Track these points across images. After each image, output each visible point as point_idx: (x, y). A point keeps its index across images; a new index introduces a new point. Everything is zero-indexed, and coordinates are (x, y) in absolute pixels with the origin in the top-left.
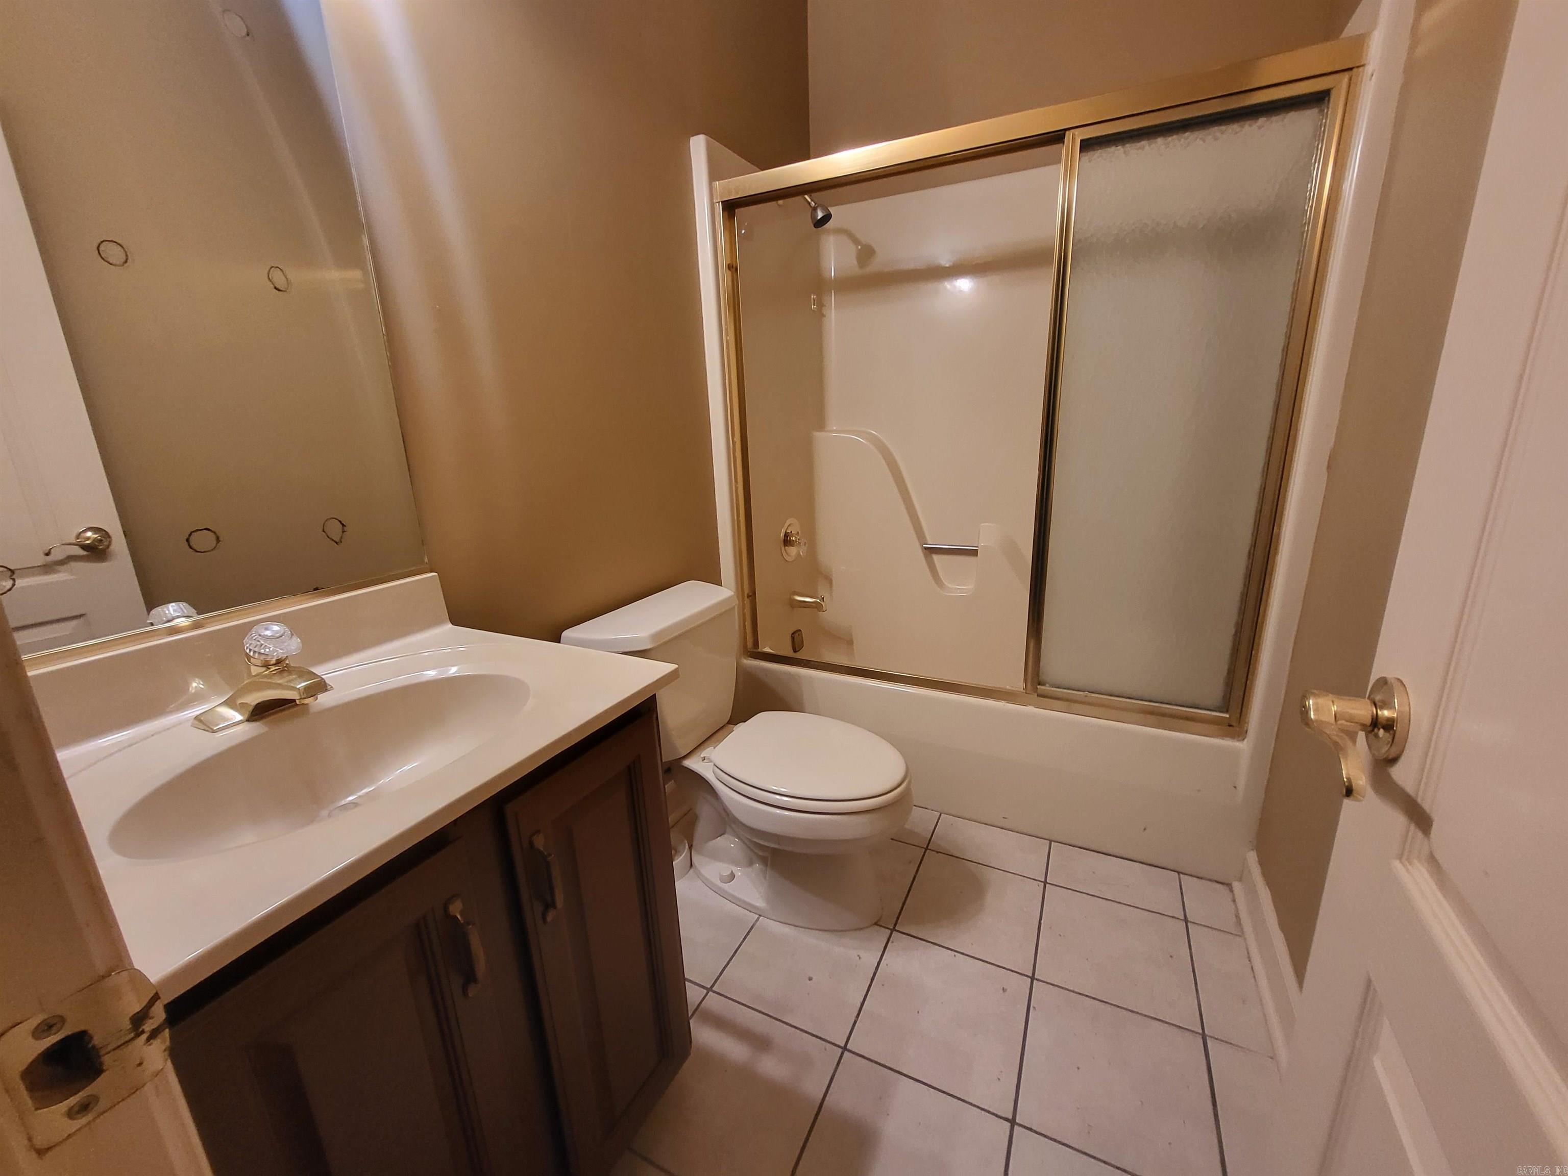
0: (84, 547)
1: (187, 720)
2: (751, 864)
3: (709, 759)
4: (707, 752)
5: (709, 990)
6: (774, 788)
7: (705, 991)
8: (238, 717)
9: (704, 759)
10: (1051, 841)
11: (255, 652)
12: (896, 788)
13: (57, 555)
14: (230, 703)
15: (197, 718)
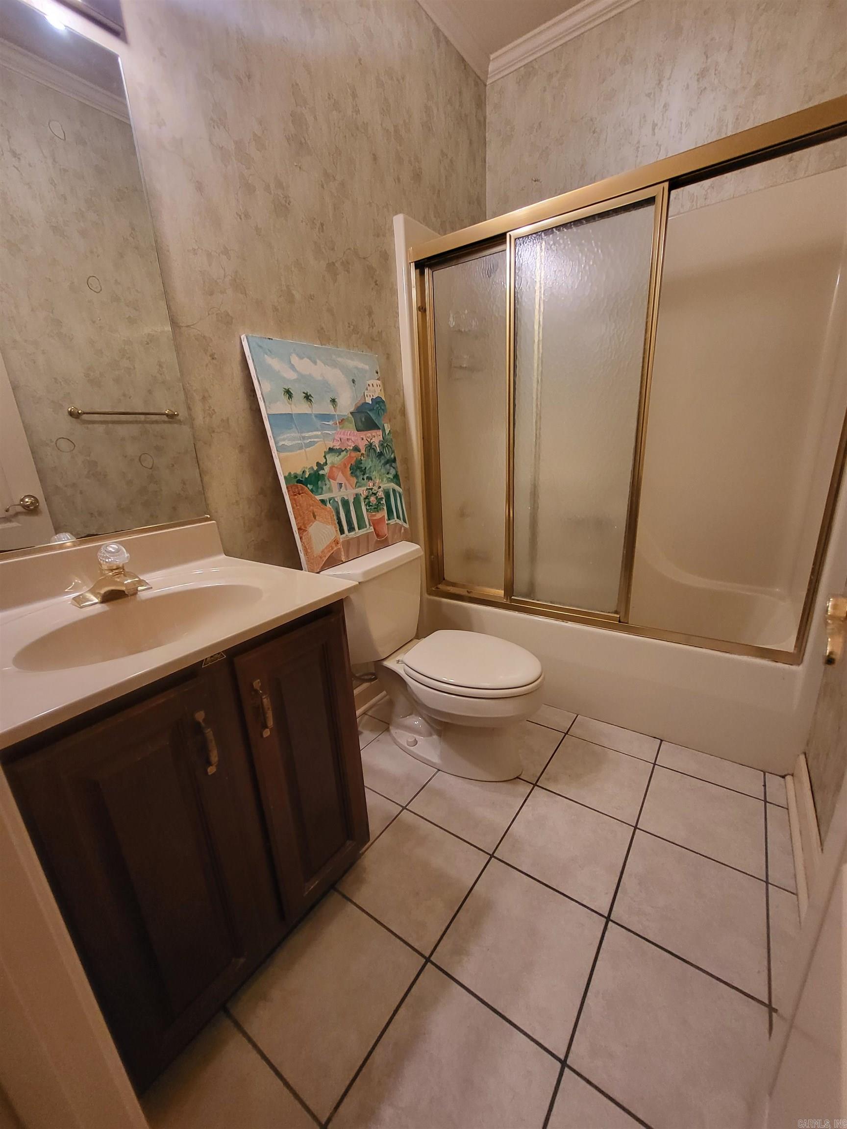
0: (24, 506)
1: (68, 601)
2: (431, 735)
3: (402, 661)
4: (400, 657)
5: (404, 808)
6: (445, 679)
7: (401, 808)
8: (96, 600)
9: (398, 661)
10: (662, 741)
11: (103, 561)
12: (534, 682)
13: (11, 512)
14: (92, 591)
15: (74, 599)
